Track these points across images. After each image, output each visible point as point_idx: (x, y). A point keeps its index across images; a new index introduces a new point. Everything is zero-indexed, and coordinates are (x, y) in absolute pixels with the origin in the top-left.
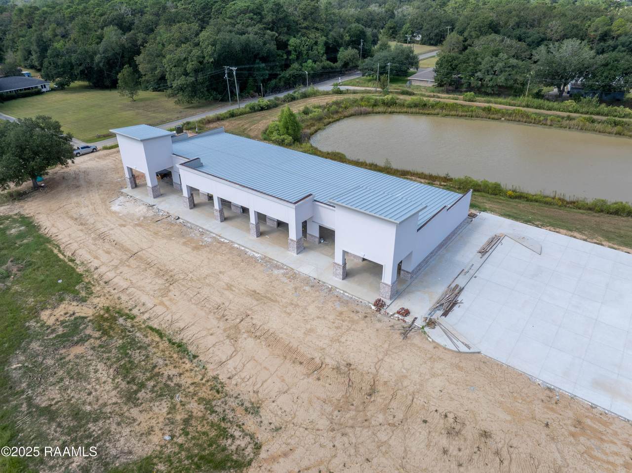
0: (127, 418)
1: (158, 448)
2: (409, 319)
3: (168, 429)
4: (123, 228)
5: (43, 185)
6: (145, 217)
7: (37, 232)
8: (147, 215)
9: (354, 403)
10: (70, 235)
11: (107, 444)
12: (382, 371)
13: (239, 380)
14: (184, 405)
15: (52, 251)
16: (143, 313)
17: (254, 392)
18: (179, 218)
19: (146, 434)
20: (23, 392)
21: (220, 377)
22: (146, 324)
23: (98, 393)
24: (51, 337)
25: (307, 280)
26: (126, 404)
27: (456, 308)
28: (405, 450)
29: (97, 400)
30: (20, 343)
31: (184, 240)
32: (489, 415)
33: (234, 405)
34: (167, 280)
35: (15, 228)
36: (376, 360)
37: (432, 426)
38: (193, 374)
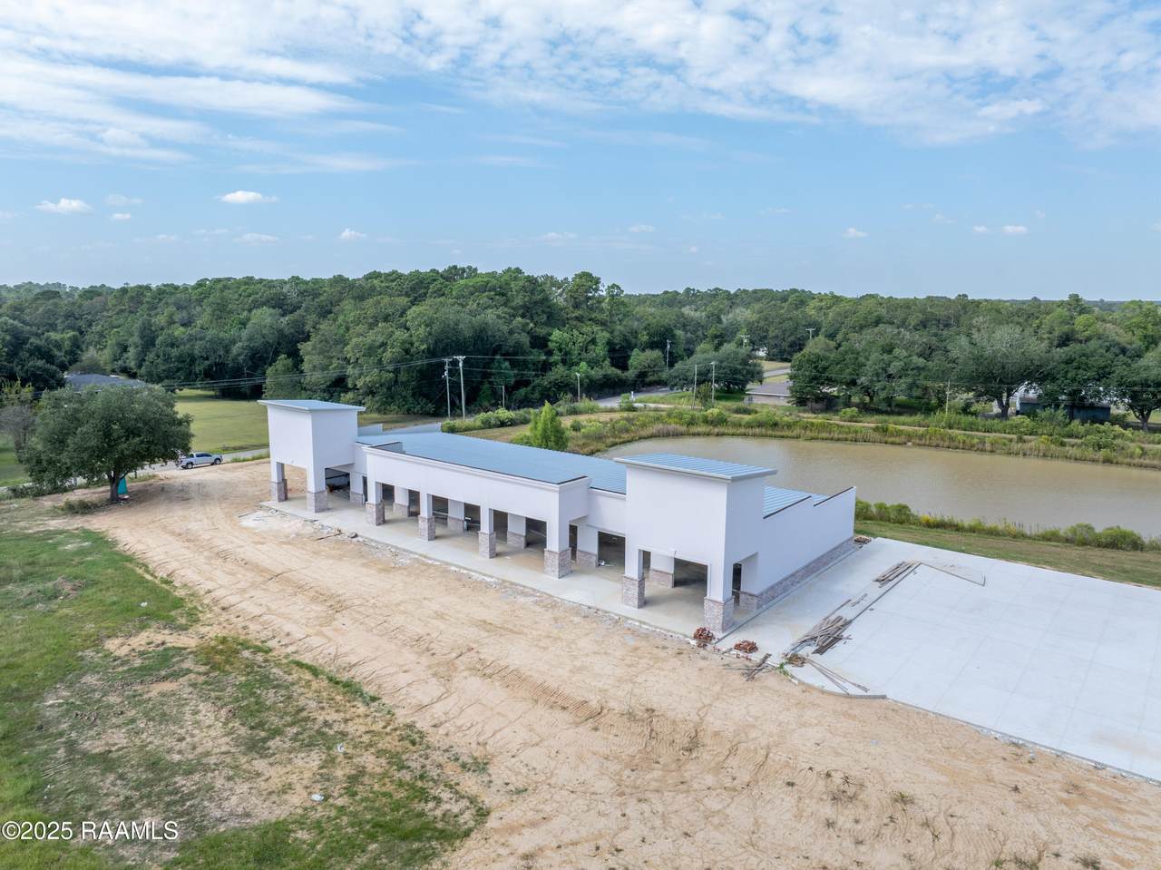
0: (245, 771)
1: (300, 811)
2: (756, 657)
3: (320, 787)
4: (259, 546)
5: (127, 497)
6: (298, 535)
7: (111, 548)
8: (302, 532)
9: (660, 760)
10: (166, 552)
11: (206, 803)
12: (710, 719)
13: (452, 729)
14: (350, 758)
15: (133, 570)
16: (286, 645)
17: (479, 744)
18: (356, 536)
19: (279, 792)
20: (61, 734)
21: (417, 725)
22: (290, 659)
23: (196, 739)
24: (120, 669)
25: (576, 609)
26: (245, 754)
27: (839, 645)
28: (756, 822)
29: (194, 748)
30: (65, 675)
31: (365, 561)
32: (907, 775)
33: (441, 760)
34: (331, 606)
35: (71, 543)
36: (700, 705)
37: (804, 790)
38: (369, 720)
